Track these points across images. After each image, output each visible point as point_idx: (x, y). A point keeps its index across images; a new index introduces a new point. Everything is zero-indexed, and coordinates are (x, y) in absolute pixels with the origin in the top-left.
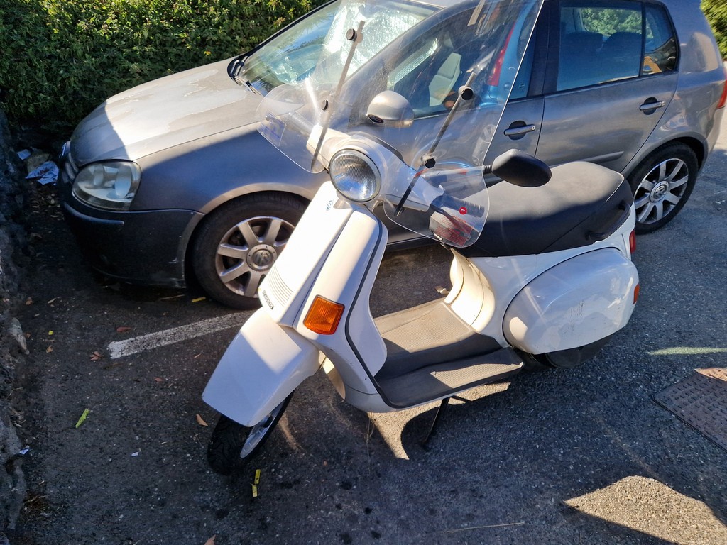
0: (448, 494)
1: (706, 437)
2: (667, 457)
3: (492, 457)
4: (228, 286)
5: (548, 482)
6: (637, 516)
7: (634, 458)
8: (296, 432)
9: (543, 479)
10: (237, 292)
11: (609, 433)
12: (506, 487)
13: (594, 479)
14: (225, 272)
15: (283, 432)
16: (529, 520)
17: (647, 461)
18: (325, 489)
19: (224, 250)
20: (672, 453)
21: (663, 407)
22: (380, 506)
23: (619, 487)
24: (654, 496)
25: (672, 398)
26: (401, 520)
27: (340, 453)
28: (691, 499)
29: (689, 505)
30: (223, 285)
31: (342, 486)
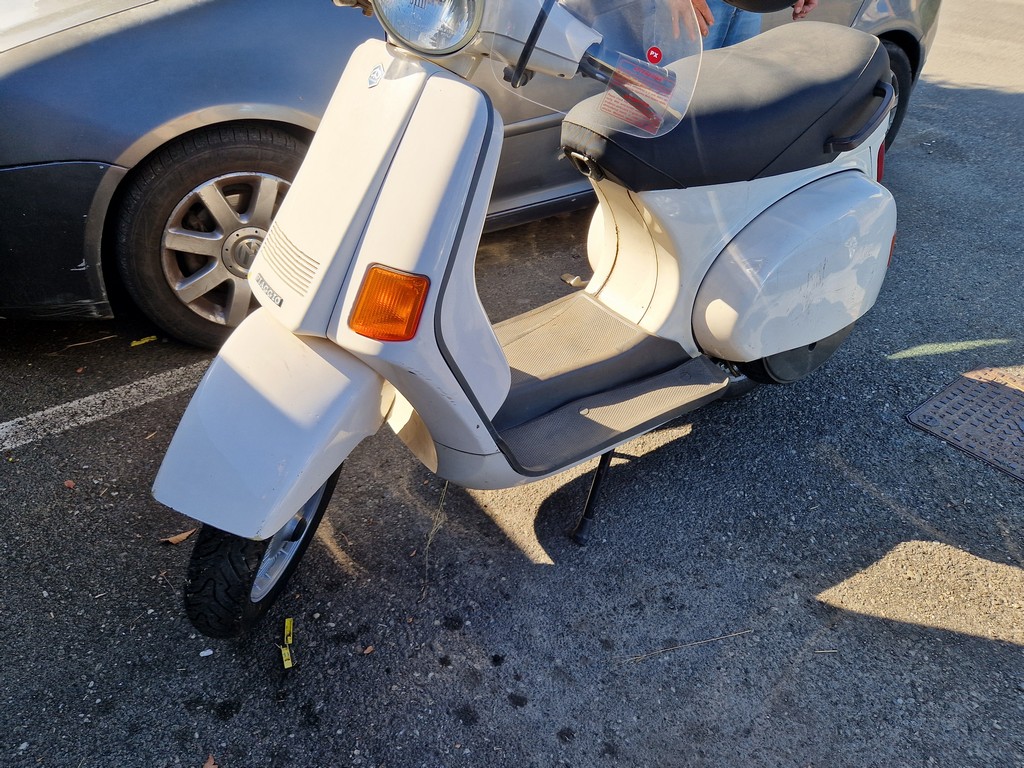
0: (627, 612)
1: (997, 469)
2: (949, 505)
3: (686, 540)
4: (195, 308)
5: (782, 569)
6: (928, 602)
7: (902, 512)
8: (350, 543)
9: (773, 565)
10: (212, 318)
11: (857, 480)
12: (719, 586)
13: (852, 554)
14: (183, 283)
15: (325, 546)
16: (765, 633)
17: (921, 515)
18: (417, 633)
19: (177, 240)
20: (955, 498)
21: (926, 431)
22: (518, 648)
23: (891, 560)
24: (945, 568)
25: (936, 417)
26: (556, 667)
27: (433, 569)
28: (1000, 565)
29: (999, 574)
30: (185, 307)
31: (445, 624)
